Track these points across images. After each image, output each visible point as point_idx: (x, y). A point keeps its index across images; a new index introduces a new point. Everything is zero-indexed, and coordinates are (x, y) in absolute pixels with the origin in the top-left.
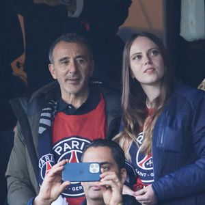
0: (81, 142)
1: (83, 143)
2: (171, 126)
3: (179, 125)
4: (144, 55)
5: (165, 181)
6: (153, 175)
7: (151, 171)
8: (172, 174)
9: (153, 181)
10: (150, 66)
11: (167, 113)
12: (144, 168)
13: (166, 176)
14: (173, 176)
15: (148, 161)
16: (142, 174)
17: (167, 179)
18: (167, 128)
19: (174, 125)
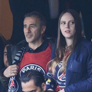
0: (35, 66)
1: (36, 67)
2: (77, 60)
3: (81, 60)
4: (67, 23)
5: (71, 87)
6: (65, 84)
7: (64, 82)
8: (75, 84)
9: (65, 87)
10: (68, 29)
11: (76, 53)
12: (61, 80)
13: (72, 85)
14: (76, 85)
15: (63, 77)
16: (59, 83)
17: (72, 86)
18: (75, 60)
19: (78, 60)
